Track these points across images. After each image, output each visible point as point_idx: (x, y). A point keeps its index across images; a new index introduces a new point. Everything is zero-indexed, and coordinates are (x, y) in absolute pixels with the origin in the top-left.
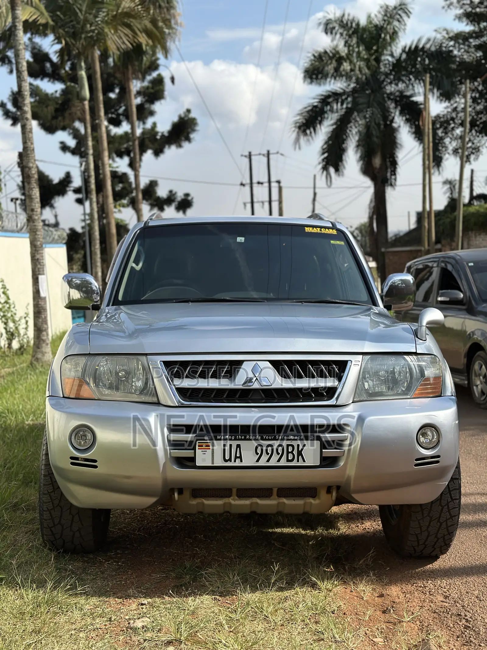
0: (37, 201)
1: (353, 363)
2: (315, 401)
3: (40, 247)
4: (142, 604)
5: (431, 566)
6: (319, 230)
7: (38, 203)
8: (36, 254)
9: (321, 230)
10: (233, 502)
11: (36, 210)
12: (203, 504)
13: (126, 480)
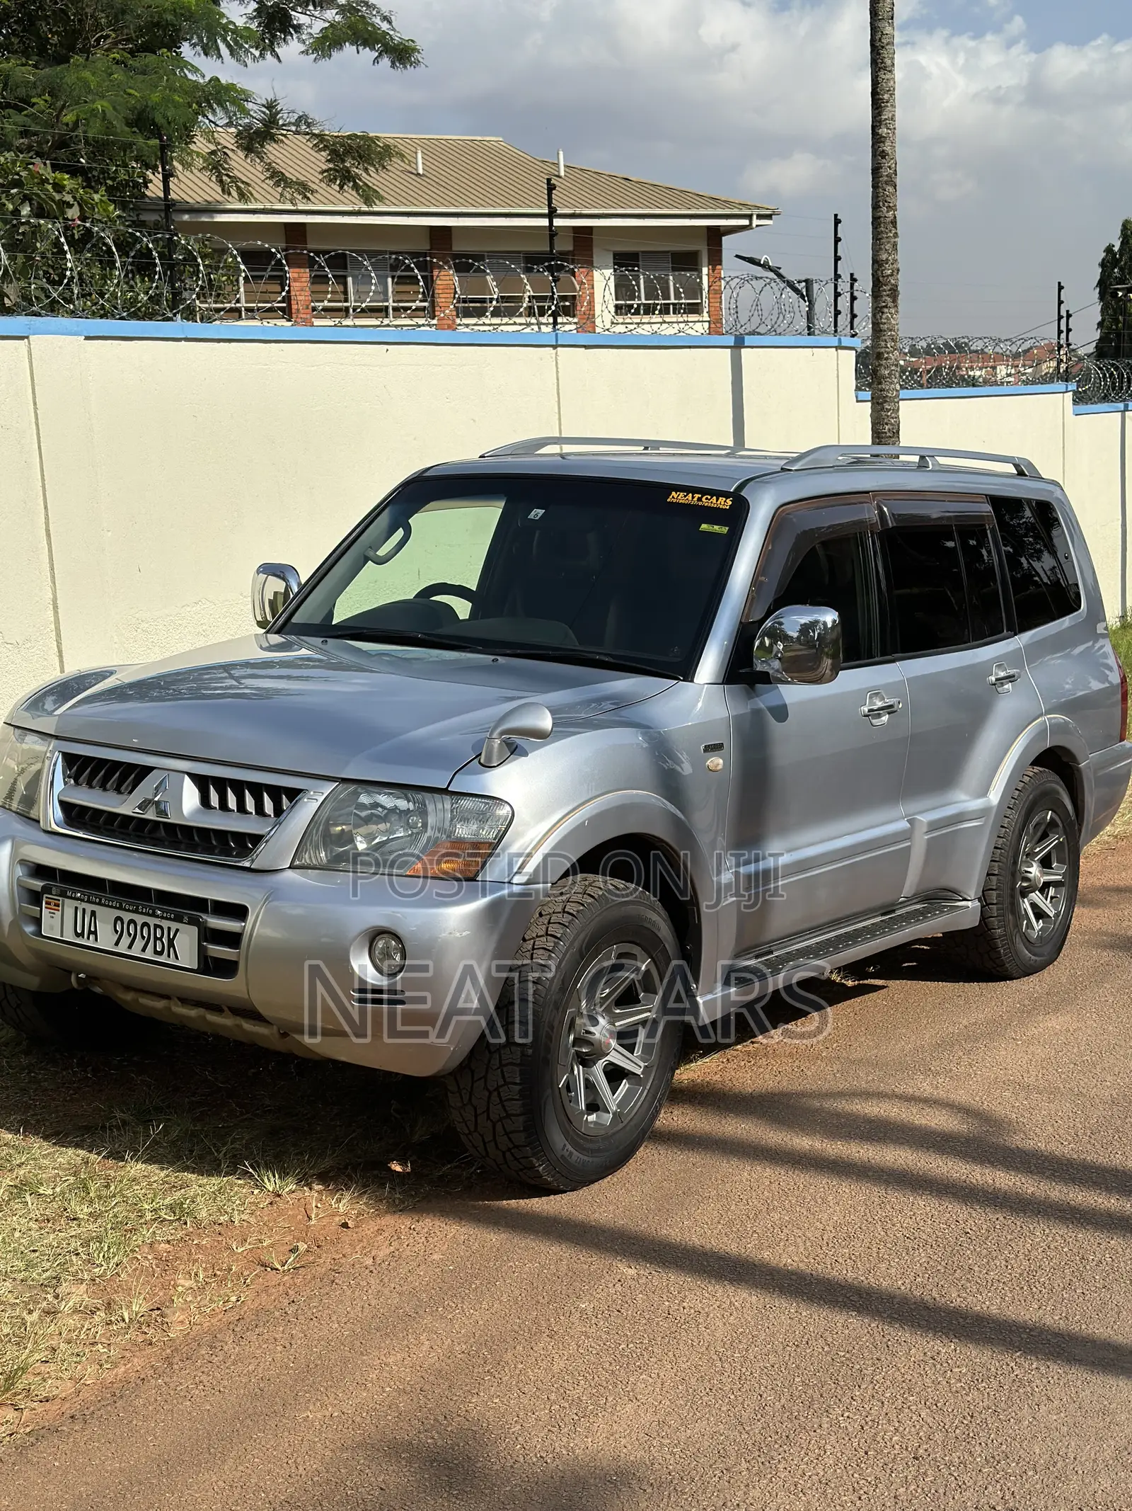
1: (309, 795)
10: (178, 1009)
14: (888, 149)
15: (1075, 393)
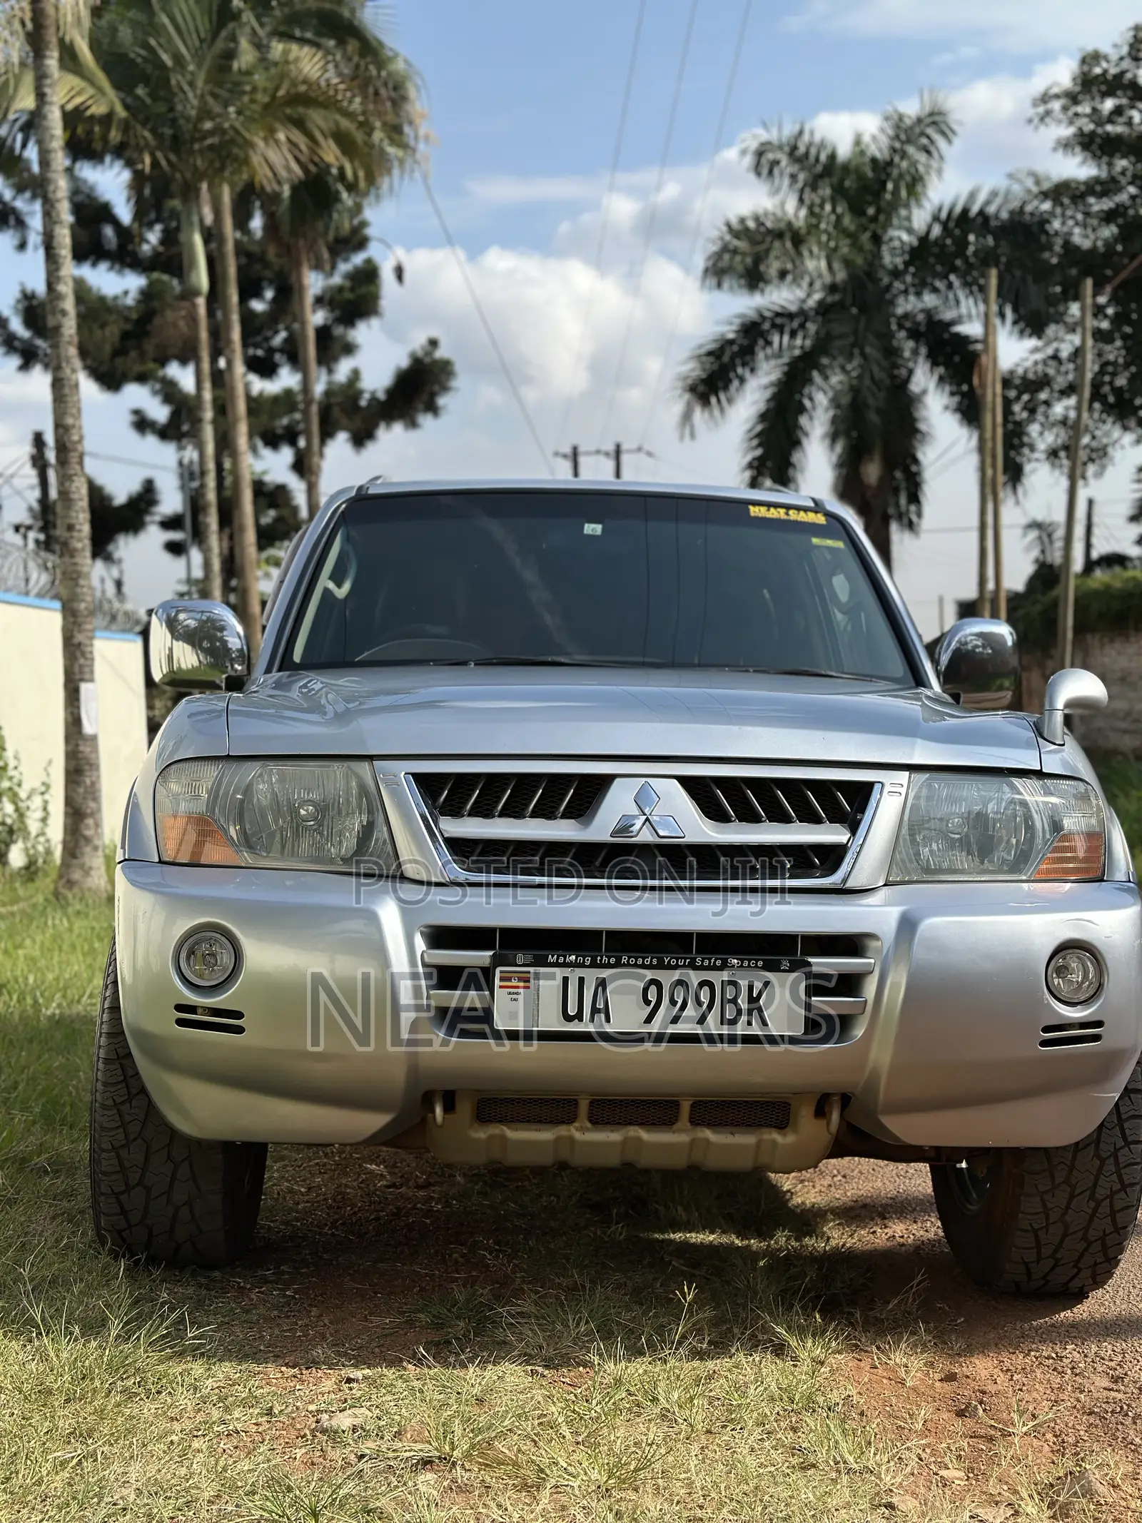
0: (82, 507)
1: (887, 788)
4: (349, 1380)
5: (1068, 1313)
6: (782, 514)
7: (84, 511)
8: (75, 633)
9: (787, 514)
10: (578, 1136)
11: (78, 527)
12: (503, 1138)
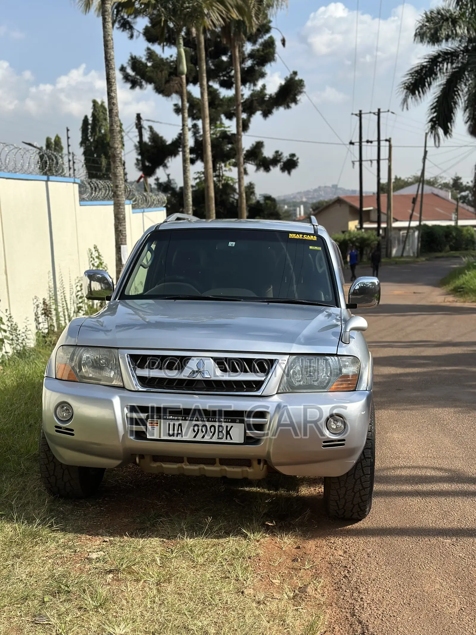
0: (121, 178)
1: (280, 361)
2: (246, 391)
3: (123, 220)
4: (104, 541)
6: (301, 237)
7: (122, 180)
8: (119, 226)
9: (303, 237)
10: (185, 467)
11: (119, 186)
12: (162, 466)
13: (96, 446)
14: (115, 102)
15: (132, 205)
